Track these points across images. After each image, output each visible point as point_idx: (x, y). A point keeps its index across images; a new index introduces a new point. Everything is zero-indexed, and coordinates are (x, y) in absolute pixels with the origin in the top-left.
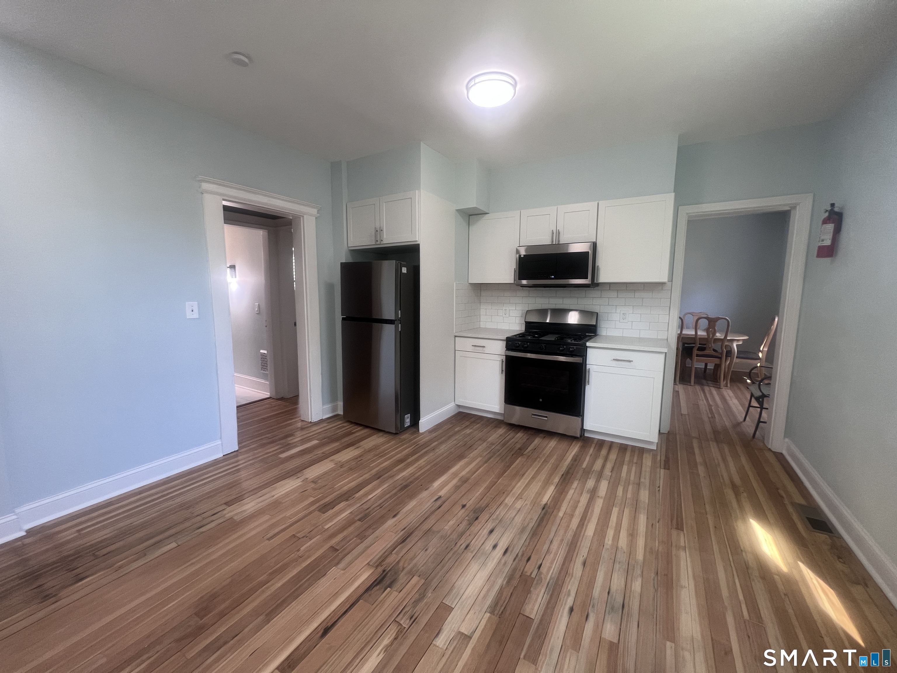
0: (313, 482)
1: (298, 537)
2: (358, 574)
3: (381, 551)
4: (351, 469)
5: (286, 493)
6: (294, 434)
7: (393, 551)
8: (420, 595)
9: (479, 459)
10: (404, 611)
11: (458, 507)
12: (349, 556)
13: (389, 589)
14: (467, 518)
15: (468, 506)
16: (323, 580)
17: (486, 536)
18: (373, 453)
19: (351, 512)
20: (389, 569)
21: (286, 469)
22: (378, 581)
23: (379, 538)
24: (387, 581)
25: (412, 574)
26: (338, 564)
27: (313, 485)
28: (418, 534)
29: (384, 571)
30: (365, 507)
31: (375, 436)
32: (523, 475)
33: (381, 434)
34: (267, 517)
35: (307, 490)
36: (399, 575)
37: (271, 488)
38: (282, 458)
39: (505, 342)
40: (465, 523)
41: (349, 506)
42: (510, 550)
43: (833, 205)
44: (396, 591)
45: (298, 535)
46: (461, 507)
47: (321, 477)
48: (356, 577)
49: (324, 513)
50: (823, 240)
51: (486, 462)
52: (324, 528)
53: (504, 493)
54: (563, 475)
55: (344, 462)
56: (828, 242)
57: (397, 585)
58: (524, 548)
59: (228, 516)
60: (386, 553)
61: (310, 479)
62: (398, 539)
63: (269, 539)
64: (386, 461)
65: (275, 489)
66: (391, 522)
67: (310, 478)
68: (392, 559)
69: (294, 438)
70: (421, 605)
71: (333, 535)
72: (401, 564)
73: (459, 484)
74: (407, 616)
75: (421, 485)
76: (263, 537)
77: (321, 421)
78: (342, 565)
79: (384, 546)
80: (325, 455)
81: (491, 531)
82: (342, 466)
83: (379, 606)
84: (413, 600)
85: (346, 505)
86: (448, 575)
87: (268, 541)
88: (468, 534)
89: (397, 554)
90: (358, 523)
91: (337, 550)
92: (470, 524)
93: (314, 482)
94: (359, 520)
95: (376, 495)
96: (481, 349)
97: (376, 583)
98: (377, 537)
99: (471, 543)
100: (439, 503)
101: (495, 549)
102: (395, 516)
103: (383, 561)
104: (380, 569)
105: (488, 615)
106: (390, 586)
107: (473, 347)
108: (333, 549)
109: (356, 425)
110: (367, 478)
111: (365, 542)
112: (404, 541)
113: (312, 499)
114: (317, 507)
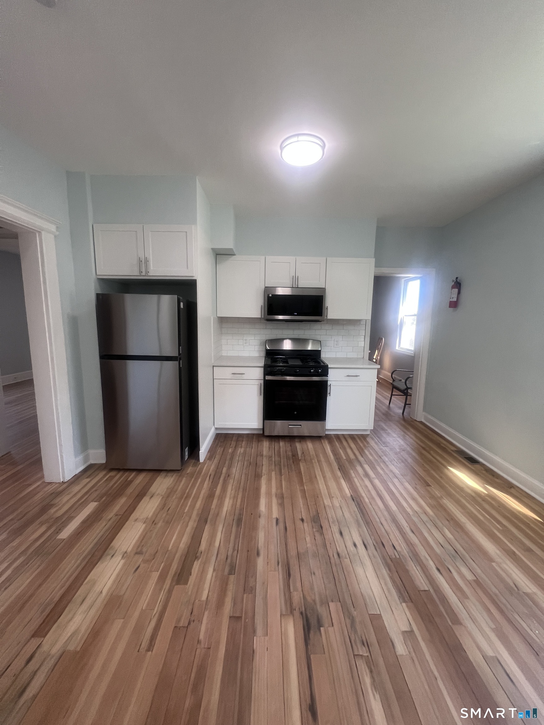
0: (136, 553)
1: (184, 627)
2: (283, 630)
3: (280, 595)
4: (168, 523)
5: (114, 581)
6: (52, 503)
7: (290, 590)
8: (349, 618)
9: (273, 473)
10: (353, 641)
11: (299, 523)
12: (257, 617)
13: (322, 629)
14: (314, 530)
15: (304, 518)
16: (257, 657)
17: (342, 540)
18: (174, 497)
19: (214, 570)
20: (304, 609)
21: (84, 551)
22: (306, 627)
23: (266, 583)
24: (313, 622)
25: (325, 603)
26: (254, 632)
27: (140, 558)
28: (294, 562)
29: (301, 613)
30: (222, 556)
31: (158, 478)
32: (316, 477)
33: (163, 474)
34: (118, 624)
35: (139, 567)
36: (317, 611)
37: (86, 584)
38: (65, 539)
39: (262, 369)
40: (317, 535)
41: (205, 563)
42: (366, 543)
43: (457, 278)
44: (329, 626)
45: (181, 624)
46: (301, 522)
47: (142, 544)
48: (283, 635)
49: (186, 583)
50: (453, 298)
51: (281, 475)
52: (203, 601)
53: (318, 497)
54: (339, 469)
55: (152, 516)
56: (455, 299)
57: (326, 621)
58: (373, 538)
59: (56, 650)
60: (287, 595)
61: (131, 551)
62: (283, 574)
63: (148, 650)
64: (197, 501)
65: (94, 583)
66: (260, 562)
67: (130, 549)
68: (297, 597)
69: (57, 508)
70: (358, 627)
71: (220, 604)
72: (309, 599)
73: (280, 502)
74: (359, 645)
75: (252, 514)
76: (138, 651)
77: (77, 478)
78: (260, 630)
79: (278, 588)
80: (120, 516)
81: (341, 533)
82: (154, 523)
83: (330, 650)
84: (349, 626)
85: (200, 565)
86: (350, 588)
87: (150, 653)
88: (329, 544)
89: (296, 589)
90: (232, 578)
91: (239, 618)
92: (322, 534)
93: (138, 553)
94: (230, 573)
95: (221, 540)
96: (240, 375)
97: (306, 630)
98: (264, 583)
99: (338, 550)
100: (281, 525)
101: (357, 546)
102: (258, 554)
103: (291, 604)
104: (297, 613)
105: (404, 604)
106: (320, 624)
107: (233, 375)
108: (234, 618)
109: (127, 472)
110: (195, 526)
111: (257, 594)
112: (289, 575)
113: (155, 576)
114: (172, 580)
